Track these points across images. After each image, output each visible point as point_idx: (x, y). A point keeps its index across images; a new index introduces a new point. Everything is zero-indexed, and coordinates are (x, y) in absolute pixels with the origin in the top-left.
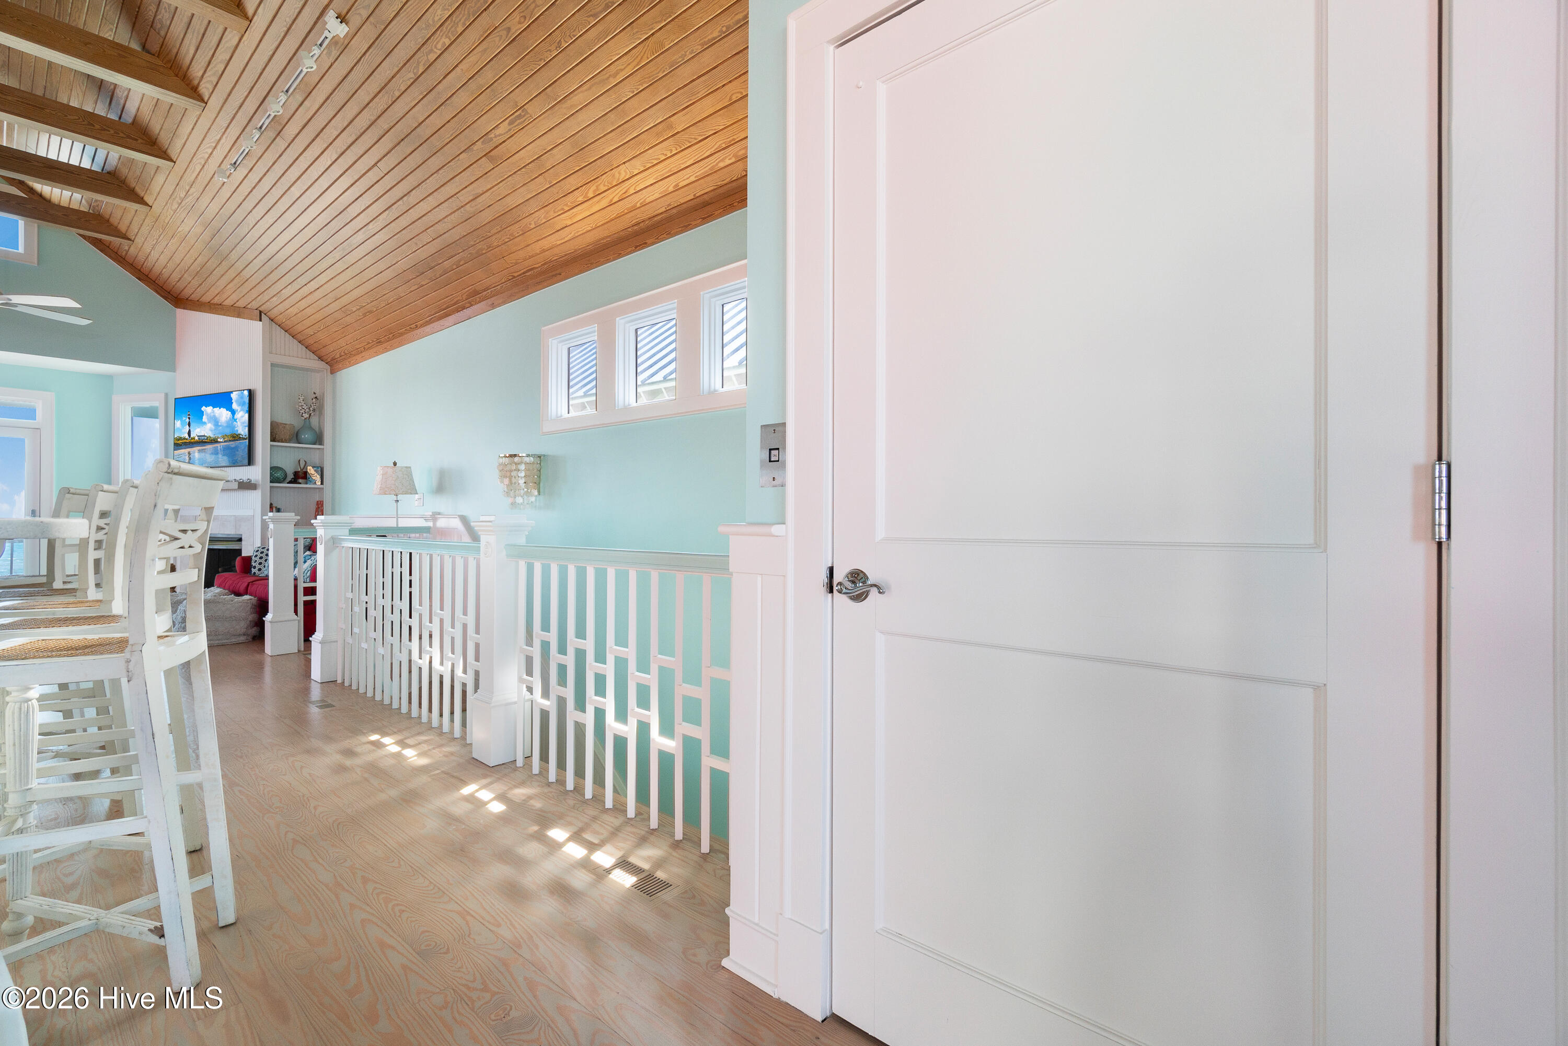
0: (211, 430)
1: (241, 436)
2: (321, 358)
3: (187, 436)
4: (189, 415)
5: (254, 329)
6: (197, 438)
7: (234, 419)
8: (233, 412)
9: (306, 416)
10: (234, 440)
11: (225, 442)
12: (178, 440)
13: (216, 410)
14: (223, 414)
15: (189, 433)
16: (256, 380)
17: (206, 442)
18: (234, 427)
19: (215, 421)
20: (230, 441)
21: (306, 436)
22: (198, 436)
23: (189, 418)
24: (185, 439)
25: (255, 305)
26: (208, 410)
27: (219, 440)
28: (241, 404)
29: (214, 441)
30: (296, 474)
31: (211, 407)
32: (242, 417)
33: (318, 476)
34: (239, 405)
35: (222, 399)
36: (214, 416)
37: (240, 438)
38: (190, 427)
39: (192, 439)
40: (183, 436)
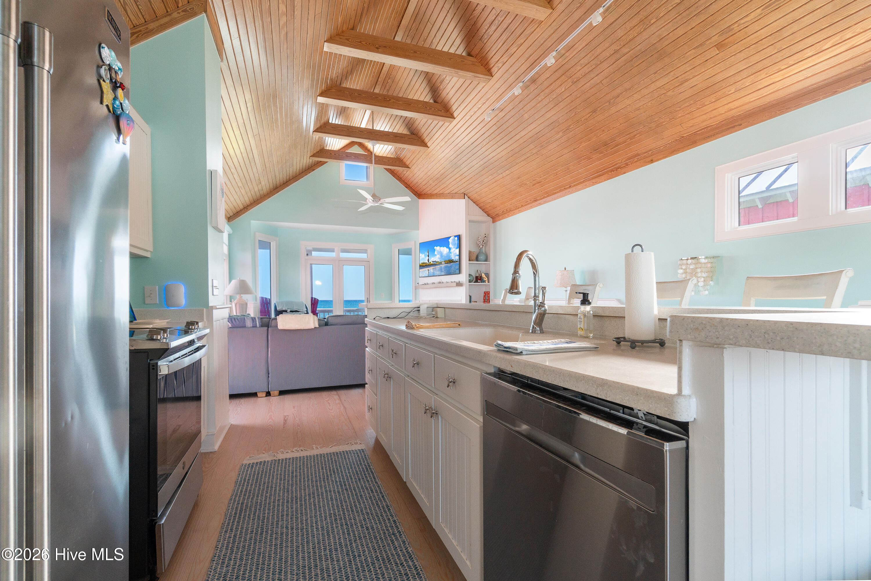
0: (439, 258)
1: (454, 261)
2: (488, 215)
3: (427, 262)
4: (428, 251)
5: (461, 204)
6: (432, 263)
7: (450, 252)
8: (450, 249)
9: (481, 246)
11: (445, 264)
12: (423, 264)
13: (442, 248)
14: (445, 250)
15: (428, 260)
16: (462, 231)
17: (436, 264)
18: (450, 256)
19: (441, 253)
20: (448, 263)
21: (482, 257)
22: (433, 262)
23: (428, 253)
24: (426, 263)
25: (462, 191)
26: (437, 248)
27: (443, 263)
28: (454, 244)
29: (440, 263)
30: (477, 277)
31: (439, 247)
32: (454, 251)
33: (487, 278)
34: (453, 245)
35: (444, 242)
36: (440, 251)
38: (428, 257)
39: (430, 263)
40: (425, 262)
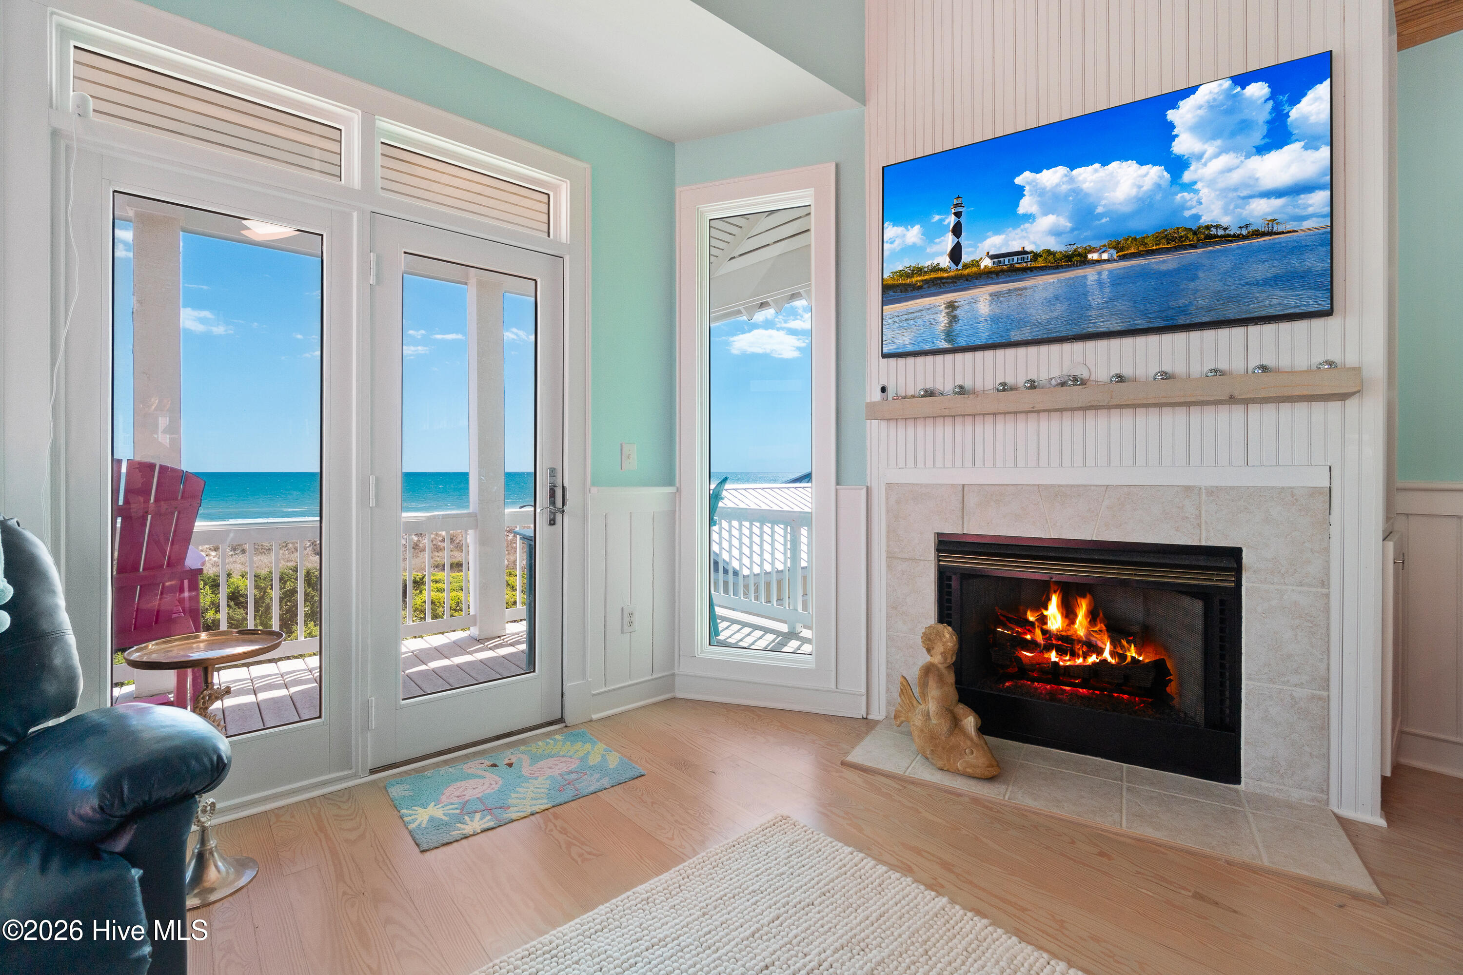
1: (1214, 231)
3: (945, 261)
4: (956, 206)
6: (987, 263)
10: (1176, 249)
11: (1123, 258)
15: (956, 254)
17: (1031, 269)
20: (1152, 252)
22: (993, 257)
23: (958, 215)
24: (936, 269)
27: (1094, 256)
37: (1210, 237)
38: (957, 230)
39: (966, 266)
40: (927, 263)
